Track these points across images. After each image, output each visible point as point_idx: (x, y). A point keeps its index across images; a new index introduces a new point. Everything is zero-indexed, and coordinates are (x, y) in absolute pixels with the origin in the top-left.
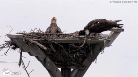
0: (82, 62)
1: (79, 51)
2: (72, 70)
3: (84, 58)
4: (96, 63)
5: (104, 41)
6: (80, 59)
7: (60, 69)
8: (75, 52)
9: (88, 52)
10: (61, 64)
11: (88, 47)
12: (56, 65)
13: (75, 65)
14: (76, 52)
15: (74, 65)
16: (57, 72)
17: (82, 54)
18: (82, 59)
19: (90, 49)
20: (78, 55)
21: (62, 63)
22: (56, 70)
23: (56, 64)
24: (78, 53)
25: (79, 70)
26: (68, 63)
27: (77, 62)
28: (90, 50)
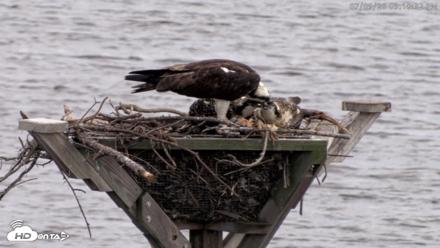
0: (258, 209)
1: (246, 175)
2: (225, 234)
3: (263, 198)
4: (301, 213)
5: (326, 143)
6: (251, 201)
7: (186, 234)
8: (235, 180)
9: (275, 176)
10: (188, 216)
11: (276, 161)
12: (174, 220)
13: (235, 220)
14: (237, 177)
15: (230, 219)
16: (176, 242)
17: (258, 183)
18: (257, 199)
19: (281, 168)
20: (243, 186)
21: (195, 214)
22: (175, 237)
23: (174, 216)
24: (243, 181)
25: (247, 236)
26: (211, 215)
27: (242, 209)
28: (282, 171)
